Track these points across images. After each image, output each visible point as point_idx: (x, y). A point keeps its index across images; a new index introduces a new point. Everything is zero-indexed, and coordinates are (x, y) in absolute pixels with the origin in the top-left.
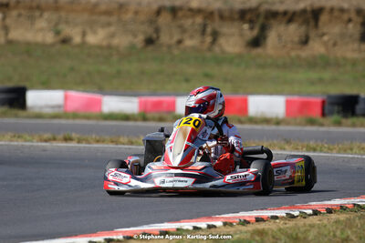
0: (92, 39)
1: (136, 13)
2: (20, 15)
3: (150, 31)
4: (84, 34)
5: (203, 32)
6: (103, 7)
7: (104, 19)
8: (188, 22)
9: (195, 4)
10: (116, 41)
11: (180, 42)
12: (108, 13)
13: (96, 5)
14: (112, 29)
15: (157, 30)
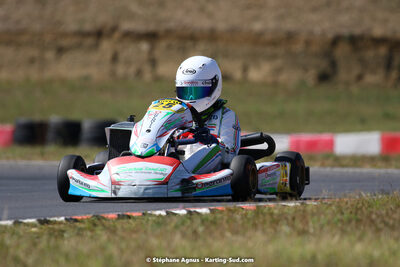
0: (255, 75)
1: (308, 43)
2: (169, 47)
3: (324, 65)
4: (245, 69)
5: (389, 66)
6: (268, 37)
7: (269, 50)
8: (370, 54)
9: (378, 31)
10: (283, 78)
11: (360, 78)
12: (274, 43)
13: (260, 34)
14: (279, 62)
15: (334, 64)
